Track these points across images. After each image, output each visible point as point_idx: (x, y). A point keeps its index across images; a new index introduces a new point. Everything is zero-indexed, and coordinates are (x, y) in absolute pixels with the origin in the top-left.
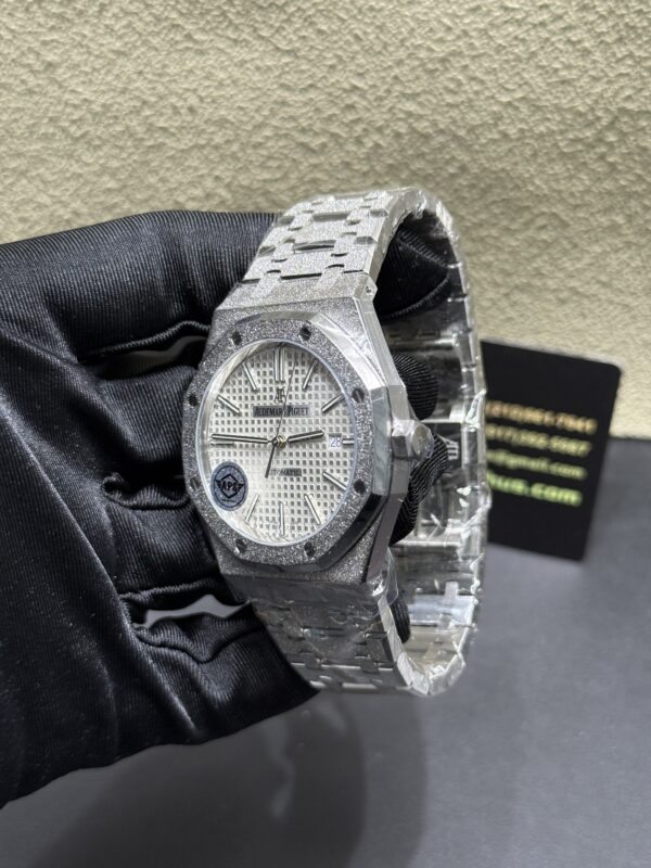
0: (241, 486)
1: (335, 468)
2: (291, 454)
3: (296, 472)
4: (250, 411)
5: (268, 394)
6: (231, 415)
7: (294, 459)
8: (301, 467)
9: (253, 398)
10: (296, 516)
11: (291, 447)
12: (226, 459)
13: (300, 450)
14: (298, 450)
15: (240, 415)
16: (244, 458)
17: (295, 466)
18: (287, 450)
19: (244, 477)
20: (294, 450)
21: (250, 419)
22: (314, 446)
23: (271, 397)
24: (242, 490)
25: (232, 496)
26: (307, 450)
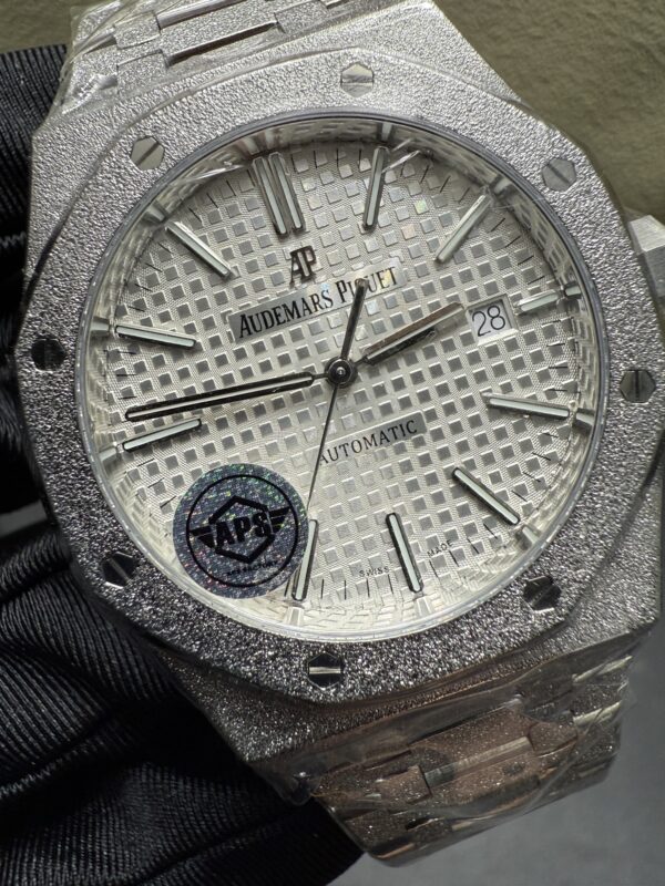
0: (279, 516)
1: (512, 377)
2: (380, 391)
3: (409, 428)
4: (222, 331)
5: (264, 275)
6: (167, 358)
7: (393, 397)
8: (419, 409)
9: (221, 299)
10: (439, 531)
11: (373, 373)
12: (204, 465)
13: (404, 371)
14: (395, 376)
15: (194, 350)
16: (259, 444)
17: (400, 416)
18: (365, 383)
19: (284, 490)
20: (386, 378)
21: (228, 350)
22: (439, 349)
23: (277, 280)
24: (287, 524)
25: (261, 549)
26: (423, 365)
